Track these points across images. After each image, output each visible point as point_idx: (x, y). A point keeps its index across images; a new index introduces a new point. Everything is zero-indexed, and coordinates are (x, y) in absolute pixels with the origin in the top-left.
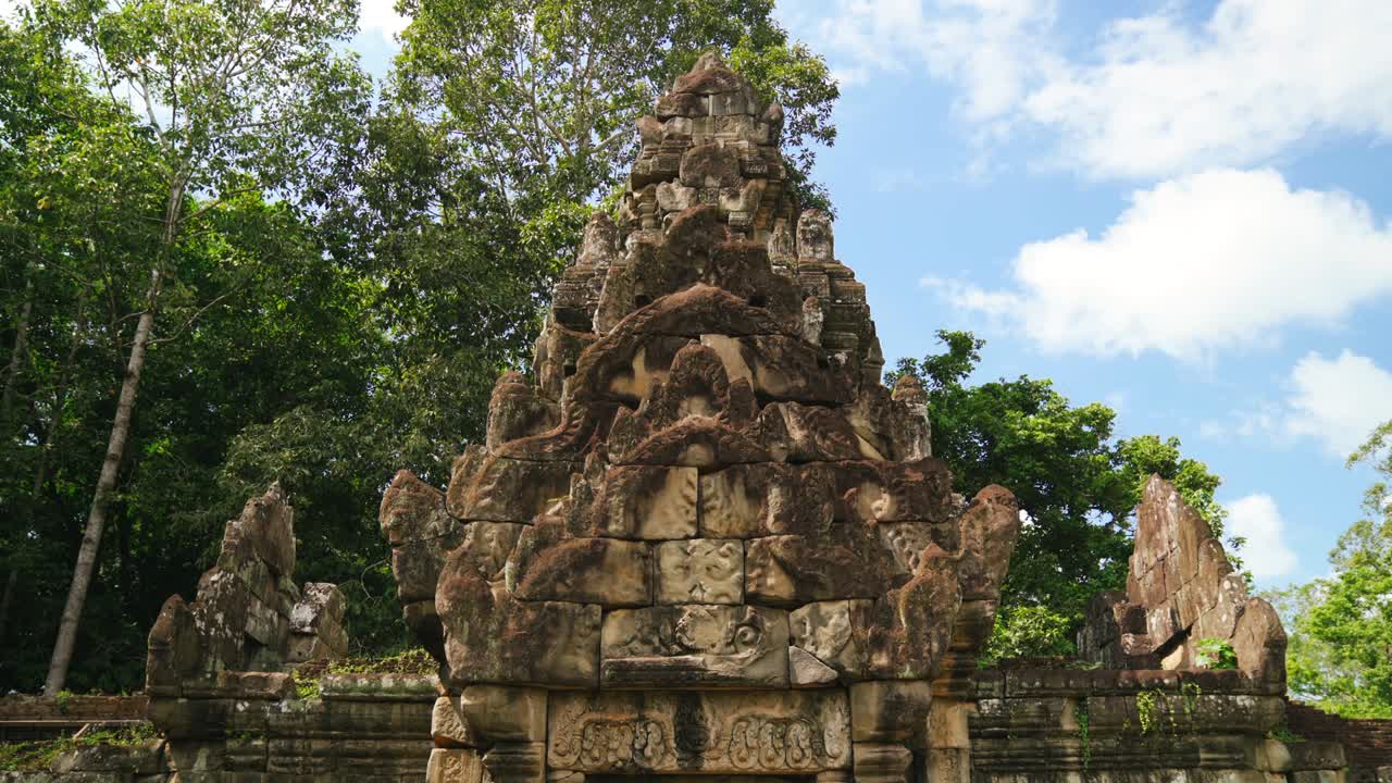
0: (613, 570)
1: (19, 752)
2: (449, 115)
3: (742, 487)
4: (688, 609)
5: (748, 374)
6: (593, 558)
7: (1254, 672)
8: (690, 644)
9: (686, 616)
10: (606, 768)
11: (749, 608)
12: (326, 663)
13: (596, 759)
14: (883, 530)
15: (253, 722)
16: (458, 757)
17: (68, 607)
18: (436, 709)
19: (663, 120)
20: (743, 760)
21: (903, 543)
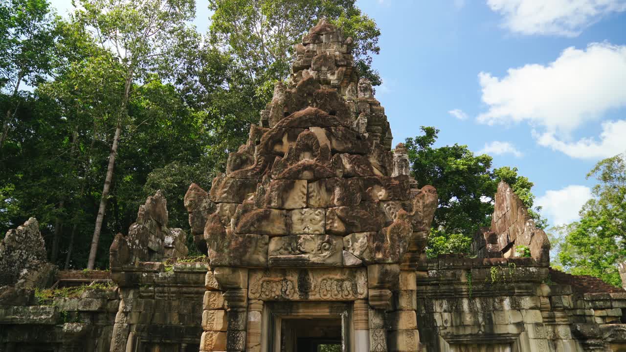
0: (273, 221)
1: (69, 290)
2: (231, 48)
3: (325, 188)
4: (303, 236)
5: (328, 143)
6: (265, 217)
7: (537, 258)
8: (303, 250)
9: (302, 239)
10: (272, 299)
11: (327, 236)
12: (176, 258)
13: (267, 295)
14: (382, 204)
15: (149, 281)
16: (215, 294)
17: (94, 238)
18: (207, 276)
19: (305, 45)
20: (325, 295)
21: (390, 209)
